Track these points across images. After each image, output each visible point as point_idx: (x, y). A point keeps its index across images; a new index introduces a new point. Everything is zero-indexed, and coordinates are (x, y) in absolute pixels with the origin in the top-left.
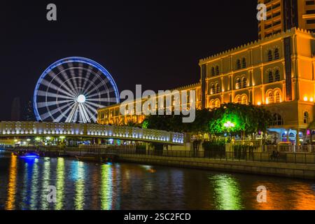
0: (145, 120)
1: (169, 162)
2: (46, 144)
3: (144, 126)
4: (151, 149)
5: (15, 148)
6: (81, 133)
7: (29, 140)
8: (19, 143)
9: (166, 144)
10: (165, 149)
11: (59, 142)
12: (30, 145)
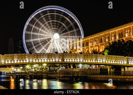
0: (106, 48)
1: (127, 79)
2: (33, 70)
3: (106, 53)
4: (112, 70)
5: (13, 73)
6: (60, 61)
7: (21, 68)
8: (15, 70)
9: (124, 67)
10: (123, 70)
11: (42, 69)
12: (22, 71)
